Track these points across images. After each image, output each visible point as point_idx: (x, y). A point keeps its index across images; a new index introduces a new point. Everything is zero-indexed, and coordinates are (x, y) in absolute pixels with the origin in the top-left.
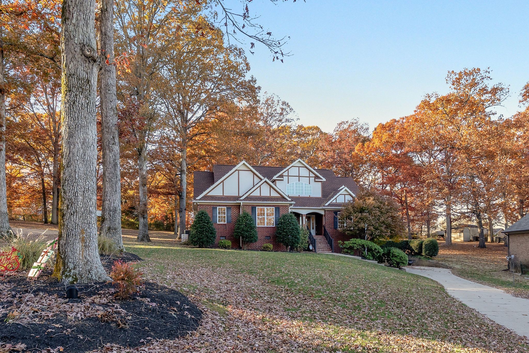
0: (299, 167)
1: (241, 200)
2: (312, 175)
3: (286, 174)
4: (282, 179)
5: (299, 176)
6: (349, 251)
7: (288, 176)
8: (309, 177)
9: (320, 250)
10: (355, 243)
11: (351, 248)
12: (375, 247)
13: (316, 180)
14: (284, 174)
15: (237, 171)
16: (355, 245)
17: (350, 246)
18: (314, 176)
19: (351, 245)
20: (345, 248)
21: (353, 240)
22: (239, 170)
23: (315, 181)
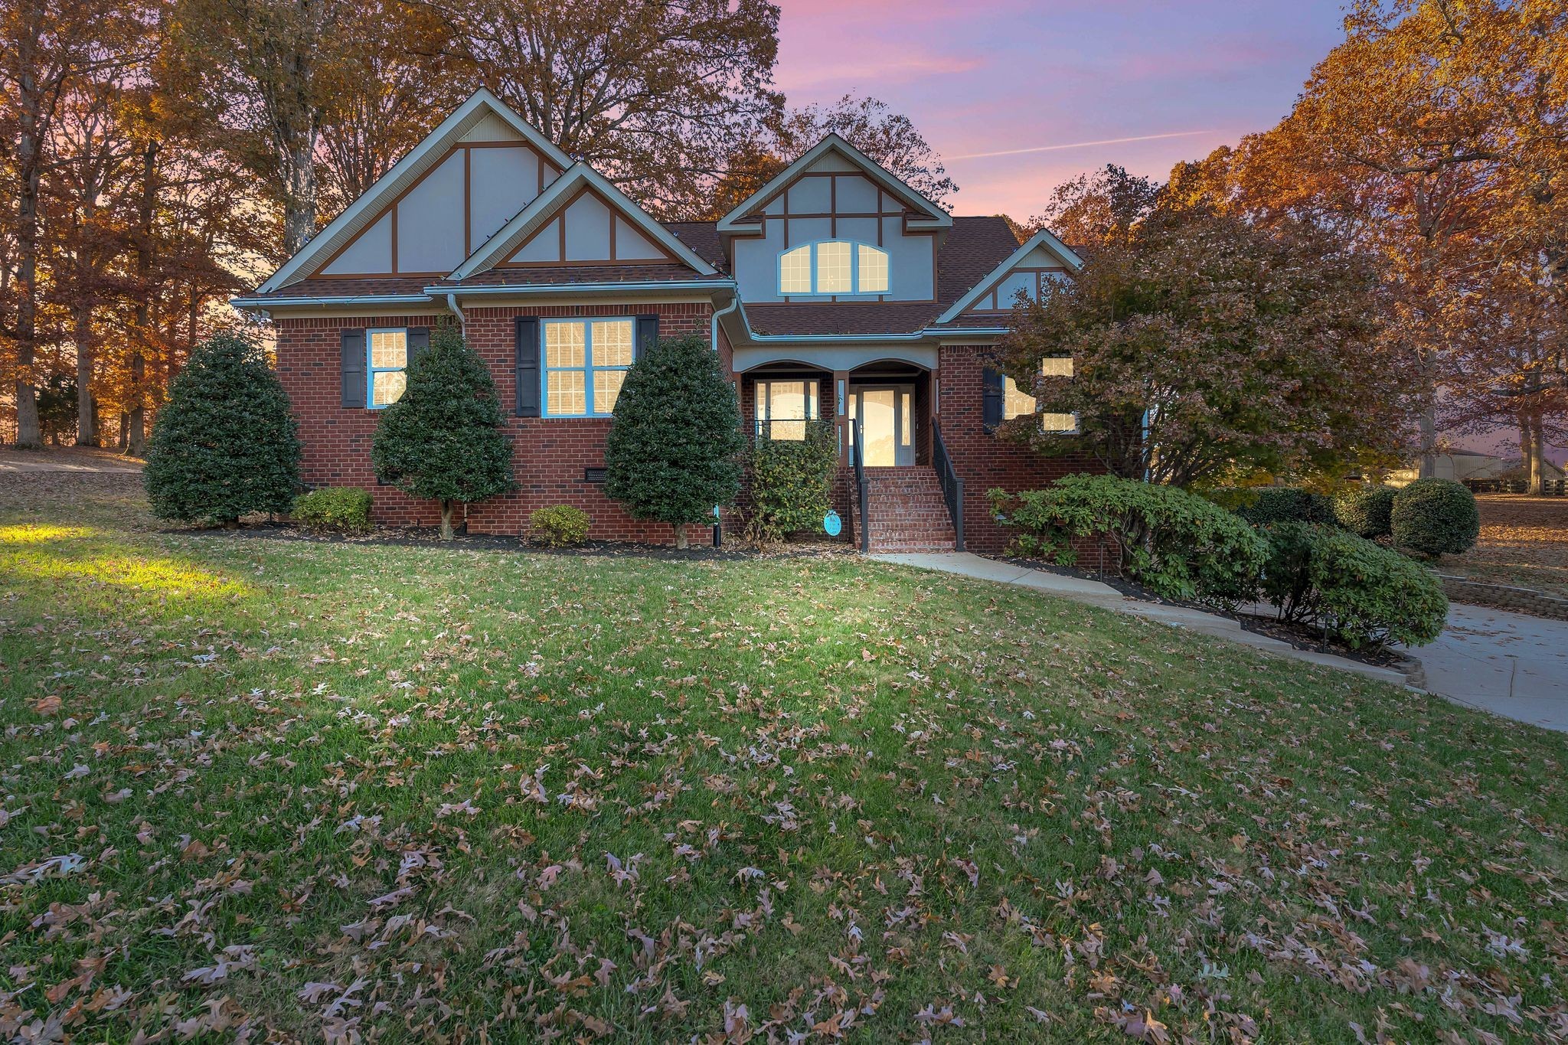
0: (833, 175)
1: (454, 283)
2: (890, 205)
3: (775, 208)
4: (758, 227)
5: (834, 216)
6: (1048, 548)
7: (786, 217)
8: (879, 215)
9: (895, 536)
10: (1084, 502)
11: (1057, 529)
12: (1218, 524)
13: (911, 224)
14: (769, 210)
15: (461, 152)
16: (1083, 512)
17: (1053, 519)
18: (899, 208)
19: (1057, 511)
20: (1023, 528)
21: (1071, 484)
22: (468, 146)
23: (907, 232)
